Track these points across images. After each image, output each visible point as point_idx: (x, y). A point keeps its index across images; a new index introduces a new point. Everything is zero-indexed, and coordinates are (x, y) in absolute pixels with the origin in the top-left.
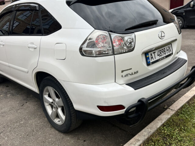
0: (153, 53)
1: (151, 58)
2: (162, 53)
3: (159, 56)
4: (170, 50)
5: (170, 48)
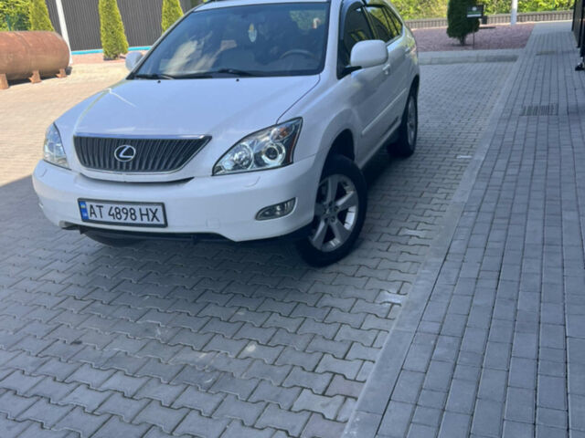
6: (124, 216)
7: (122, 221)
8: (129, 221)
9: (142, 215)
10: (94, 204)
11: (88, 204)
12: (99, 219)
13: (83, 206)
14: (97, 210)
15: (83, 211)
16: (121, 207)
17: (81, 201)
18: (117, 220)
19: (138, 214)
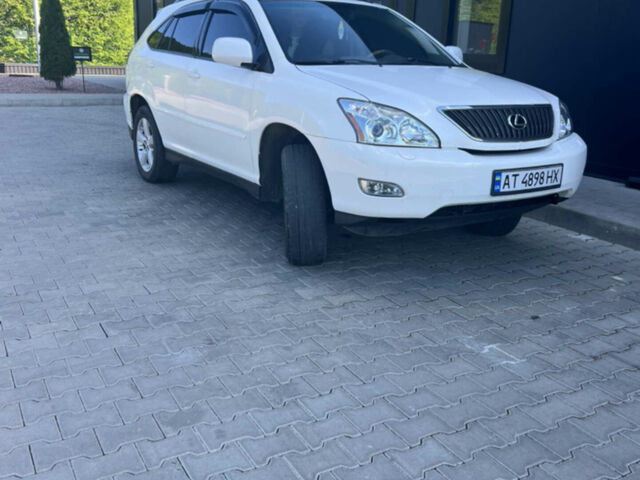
6: (534, 180)
7: (533, 187)
8: (538, 186)
9: (548, 177)
10: (510, 174)
11: (504, 175)
12: (512, 189)
13: (497, 178)
14: (512, 179)
15: (495, 183)
16: (534, 172)
17: (497, 173)
18: (528, 187)
19: (545, 178)
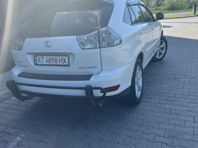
0: (41, 58)
1: (39, 61)
2: (51, 60)
3: (47, 62)
4: (65, 61)
5: (65, 60)
